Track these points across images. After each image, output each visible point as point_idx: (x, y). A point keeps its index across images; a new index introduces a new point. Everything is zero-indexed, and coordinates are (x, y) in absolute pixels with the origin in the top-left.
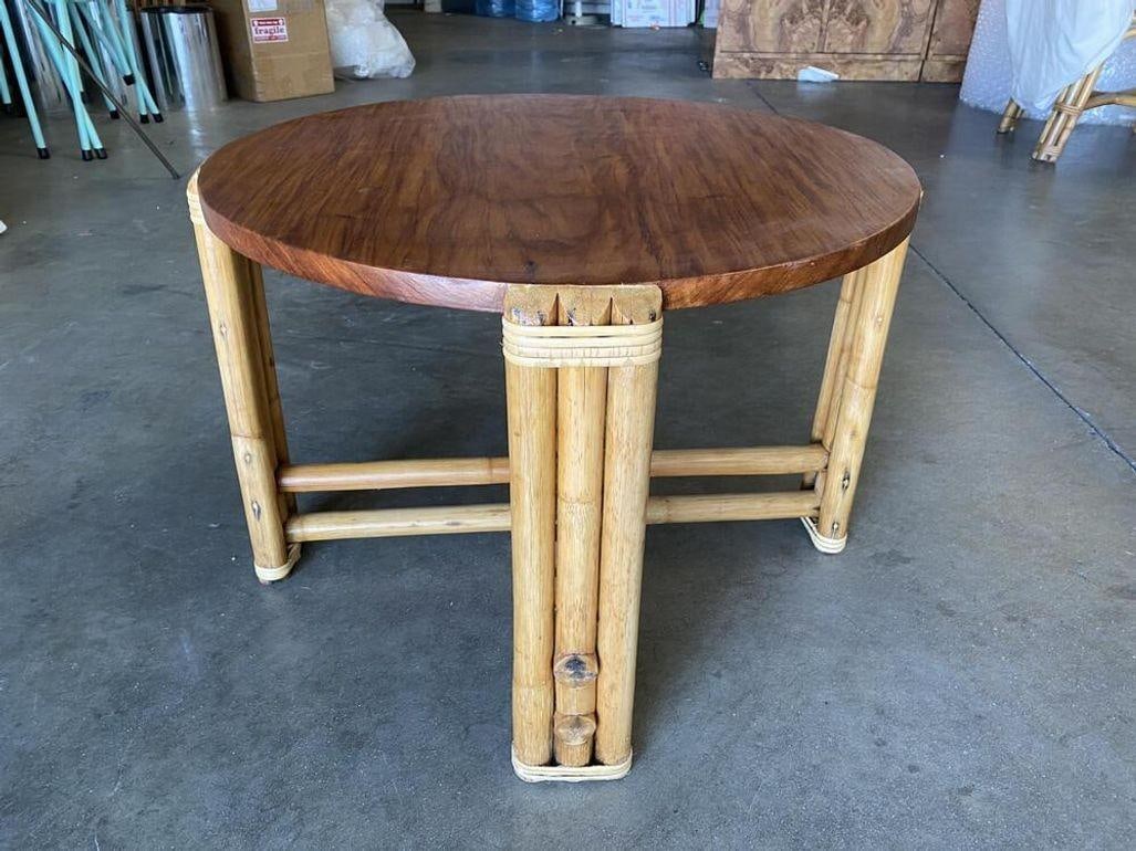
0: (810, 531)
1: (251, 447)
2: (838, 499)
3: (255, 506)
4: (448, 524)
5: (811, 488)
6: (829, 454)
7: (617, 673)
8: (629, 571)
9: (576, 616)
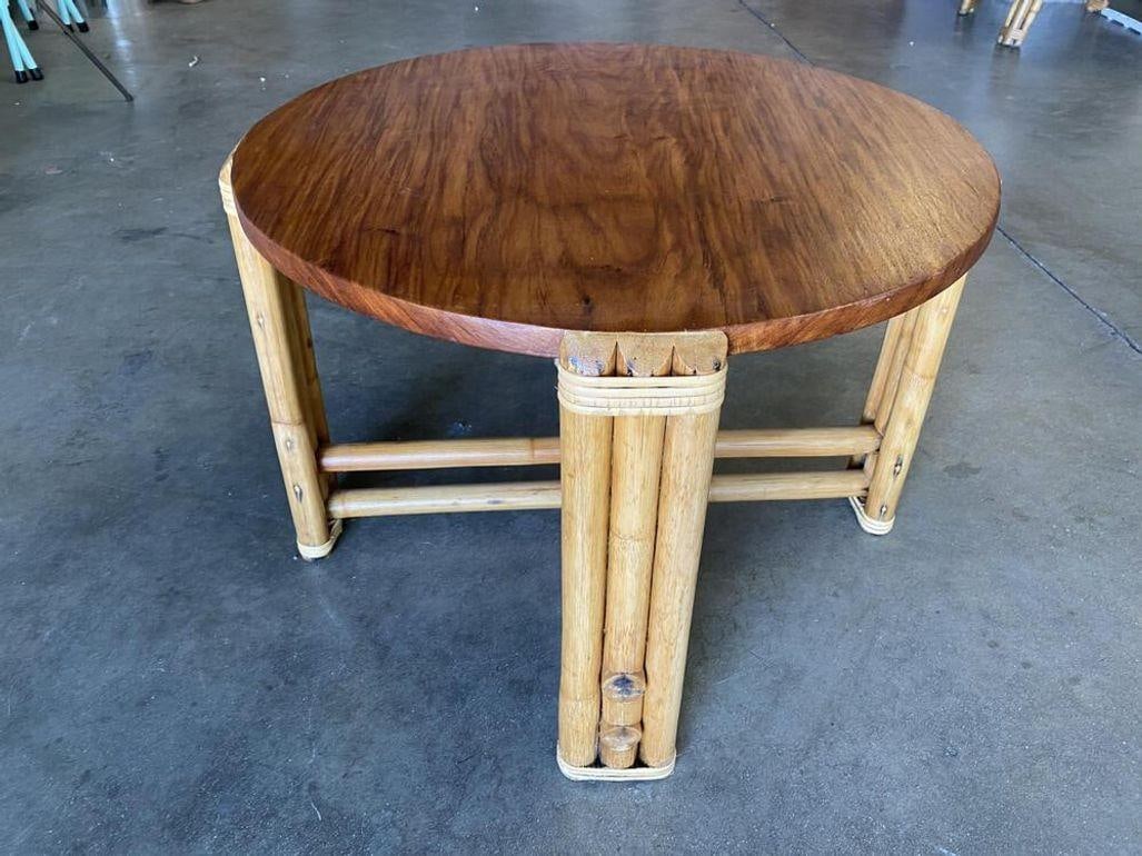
0: (856, 510)
1: (292, 434)
2: (889, 486)
3: (298, 490)
4: (489, 502)
5: (860, 467)
6: (882, 438)
7: (665, 690)
8: (681, 601)
9: (626, 640)
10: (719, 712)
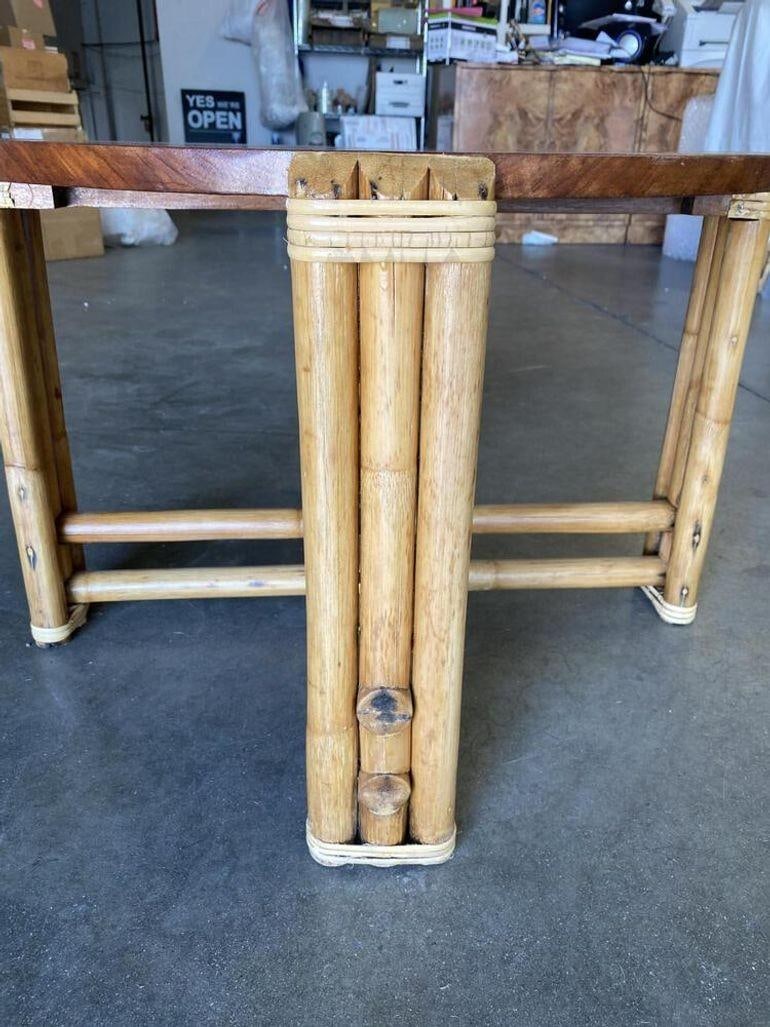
1: (26, 479)
2: (688, 560)
3: (31, 554)
4: (251, 585)
5: (655, 553)
6: (676, 510)
7: (436, 715)
10: (510, 793)
